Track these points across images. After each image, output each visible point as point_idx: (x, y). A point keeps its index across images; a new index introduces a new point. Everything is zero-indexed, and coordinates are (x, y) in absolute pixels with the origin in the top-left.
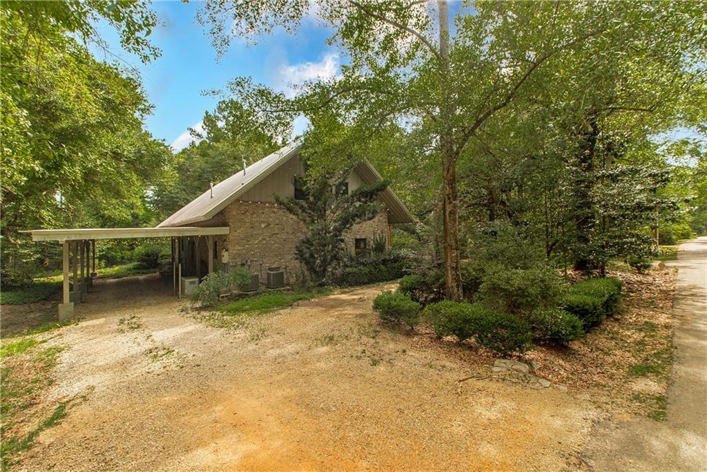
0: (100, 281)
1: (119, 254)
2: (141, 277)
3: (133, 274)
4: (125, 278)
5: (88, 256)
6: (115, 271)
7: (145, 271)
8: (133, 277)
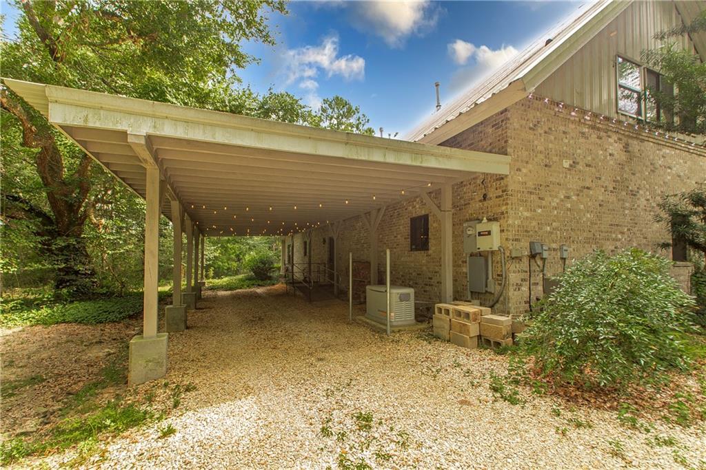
0: (210, 293)
1: (226, 264)
2: (260, 290)
3: (248, 286)
4: (240, 290)
5: (197, 265)
6: (224, 282)
7: (260, 283)
8: (248, 290)
